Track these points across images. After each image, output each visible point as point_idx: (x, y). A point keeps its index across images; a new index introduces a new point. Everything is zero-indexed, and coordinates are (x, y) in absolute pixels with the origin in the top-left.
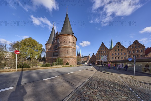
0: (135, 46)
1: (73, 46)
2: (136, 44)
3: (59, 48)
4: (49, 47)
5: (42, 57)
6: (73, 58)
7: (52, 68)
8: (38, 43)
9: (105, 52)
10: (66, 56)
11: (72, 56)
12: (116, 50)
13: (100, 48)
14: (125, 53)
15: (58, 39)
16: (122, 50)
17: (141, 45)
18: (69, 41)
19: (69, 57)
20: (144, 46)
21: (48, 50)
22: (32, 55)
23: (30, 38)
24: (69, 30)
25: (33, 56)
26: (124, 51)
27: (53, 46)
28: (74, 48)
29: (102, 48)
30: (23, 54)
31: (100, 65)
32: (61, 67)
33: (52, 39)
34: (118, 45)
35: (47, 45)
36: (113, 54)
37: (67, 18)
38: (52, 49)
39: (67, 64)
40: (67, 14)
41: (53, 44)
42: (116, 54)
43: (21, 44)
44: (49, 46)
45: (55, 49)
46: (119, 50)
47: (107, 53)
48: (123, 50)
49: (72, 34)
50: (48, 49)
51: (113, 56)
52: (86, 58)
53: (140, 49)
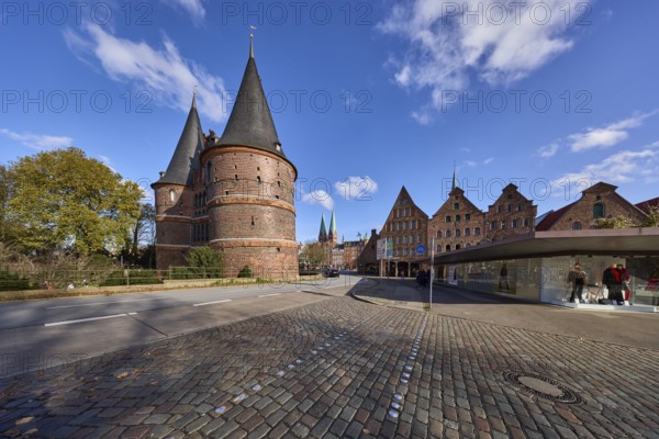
0: (507, 205)
1: (277, 197)
2: (510, 197)
3: (214, 205)
4: (173, 197)
5: (143, 243)
6: (279, 249)
7: (157, 289)
8: (120, 177)
9: (414, 225)
10: (246, 240)
11: (272, 240)
12: (449, 219)
13: (394, 210)
14: (477, 229)
15: (210, 165)
16: (468, 216)
17: (526, 201)
18: (259, 178)
19: (260, 245)
20: (534, 204)
21: (167, 212)
22: (86, 234)
23: (72, 150)
24: (258, 128)
25: (90, 244)
26: (474, 222)
27: (192, 194)
28: (280, 208)
29: (401, 210)
30: (33, 228)
31: (396, 278)
32: (206, 286)
33: (185, 162)
34: (457, 198)
35: (159, 191)
36: (439, 232)
37: (253, 75)
38: (186, 207)
39: (244, 273)
40: (251, 58)
41: (190, 185)
42: (449, 232)
43: (16, 178)
44: (172, 194)
45: (201, 210)
46: (458, 217)
47: (420, 228)
48: (472, 217)
49: (271, 146)
50: (164, 209)
51: (439, 242)
52: (353, 249)
53: (523, 216)
